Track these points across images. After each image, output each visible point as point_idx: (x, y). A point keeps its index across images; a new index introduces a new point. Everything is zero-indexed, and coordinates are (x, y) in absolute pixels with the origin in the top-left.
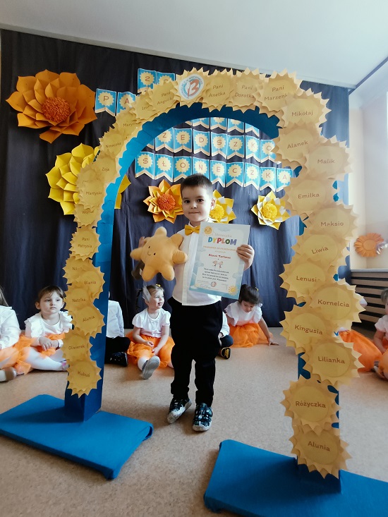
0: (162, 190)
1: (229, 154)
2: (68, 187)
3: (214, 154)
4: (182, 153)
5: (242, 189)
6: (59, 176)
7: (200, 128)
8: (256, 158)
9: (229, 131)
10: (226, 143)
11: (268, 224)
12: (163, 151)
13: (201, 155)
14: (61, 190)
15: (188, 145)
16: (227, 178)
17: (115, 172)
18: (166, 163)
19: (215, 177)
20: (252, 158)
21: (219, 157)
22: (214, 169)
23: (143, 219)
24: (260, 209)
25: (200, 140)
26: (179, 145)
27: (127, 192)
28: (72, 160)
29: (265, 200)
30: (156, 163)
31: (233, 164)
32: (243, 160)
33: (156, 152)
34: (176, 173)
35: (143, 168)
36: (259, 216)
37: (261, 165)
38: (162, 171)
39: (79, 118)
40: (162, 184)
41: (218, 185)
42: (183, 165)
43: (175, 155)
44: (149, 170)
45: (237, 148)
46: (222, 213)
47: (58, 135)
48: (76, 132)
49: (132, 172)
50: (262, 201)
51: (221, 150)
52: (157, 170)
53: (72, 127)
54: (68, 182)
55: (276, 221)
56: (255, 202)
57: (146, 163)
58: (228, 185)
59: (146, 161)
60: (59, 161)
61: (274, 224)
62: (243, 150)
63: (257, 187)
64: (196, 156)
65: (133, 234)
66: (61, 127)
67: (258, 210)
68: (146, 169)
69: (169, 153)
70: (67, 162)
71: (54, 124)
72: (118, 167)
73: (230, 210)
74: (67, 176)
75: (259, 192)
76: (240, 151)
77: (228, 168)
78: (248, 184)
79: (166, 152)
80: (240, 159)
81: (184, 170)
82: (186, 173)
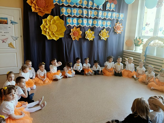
0: (75, 30)
1: (93, 16)
2: (47, 31)
3: (89, 17)
4: (80, 17)
5: (97, 28)
7: (85, 8)
8: (101, 18)
9: (93, 8)
10: (93, 13)
11: (103, 39)
15: (82, 14)
16: (93, 25)
18: (75, 20)
19: (89, 25)
22: (89, 22)
23: (69, 39)
24: (101, 34)
25: (85, 12)
26: (79, 14)
28: (47, 21)
30: (72, 21)
31: (95, 20)
33: (72, 17)
34: (78, 24)
35: (69, 23)
36: (101, 36)
40: (74, 28)
41: (90, 27)
42: (80, 21)
43: (77, 17)
44: (71, 23)
45: (96, 15)
46: (91, 36)
48: (49, 13)
49: (66, 24)
50: (102, 32)
51: (91, 15)
52: (73, 23)
53: (48, 10)
54: (47, 29)
55: (106, 38)
56: (100, 32)
58: (93, 27)
59: (70, 21)
60: (44, 22)
62: (98, 15)
63: (101, 27)
64: (84, 18)
65: (67, 44)
73: (93, 35)
74: (47, 27)
75: (101, 29)
77: (93, 21)
78: (98, 26)
79: (75, 17)
80: (97, 19)
81: (81, 23)
82: (81, 24)
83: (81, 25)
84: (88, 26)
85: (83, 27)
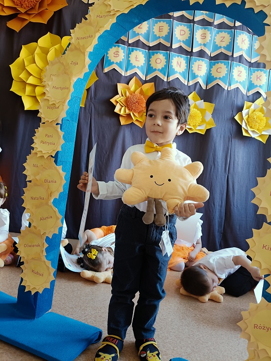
0: (132, 89)
1: (214, 50)
2: (31, 80)
3: (195, 50)
4: (159, 47)
5: (225, 93)
6: (23, 68)
7: (182, 19)
8: (245, 56)
9: (216, 23)
10: (211, 37)
11: (254, 135)
12: (137, 44)
13: (181, 50)
14: (24, 83)
15: (166, 38)
16: (209, 78)
17: (84, 66)
18: (139, 58)
19: (195, 77)
20: (241, 56)
21: (201, 54)
22: (195, 67)
23: (108, 120)
24: (245, 117)
25: (180, 32)
26: (156, 38)
27: (93, 88)
28: (38, 51)
29: (252, 107)
30: (129, 57)
31: (218, 63)
32: (230, 58)
33: (129, 45)
34: (149, 69)
35: (113, 63)
36: (244, 125)
37: (251, 65)
38: (135, 67)
39: (48, 5)
40: (132, 82)
41: (198, 86)
42: (158, 61)
43: (150, 48)
44: (120, 64)
45: (224, 44)
46: (199, 119)
47: (26, 23)
48: (44, 20)
49: (100, 66)
50: (248, 108)
51: (205, 45)
52: (129, 66)
53: (40, 14)
54: (32, 75)
55: (263, 133)
56: (240, 109)
57: (117, 56)
58: (209, 86)
59: (117, 54)
60: (24, 52)
61: (261, 136)
62: (232, 46)
63: (244, 91)
64: (175, 51)
65: (96, 136)
66: (29, 15)
67: (242, 118)
68: (117, 63)
69: (144, 46)
70: (32, 53)
71: (22, 10)
72: (88, 61)
73: (209, 117)
74: (31, 68)
75: (245, 98)
76: (227, 48)
77: (211, 67)
78: (233, 87)
79: (140, 44)
80: (226, 57)
81: (160, 66)
82: (162, 71)
83: (161, 76)
84: (191, 83)
85: (169, 83)
